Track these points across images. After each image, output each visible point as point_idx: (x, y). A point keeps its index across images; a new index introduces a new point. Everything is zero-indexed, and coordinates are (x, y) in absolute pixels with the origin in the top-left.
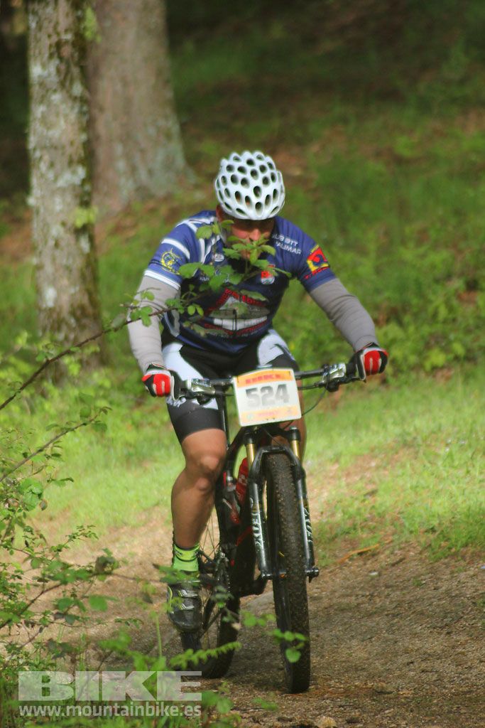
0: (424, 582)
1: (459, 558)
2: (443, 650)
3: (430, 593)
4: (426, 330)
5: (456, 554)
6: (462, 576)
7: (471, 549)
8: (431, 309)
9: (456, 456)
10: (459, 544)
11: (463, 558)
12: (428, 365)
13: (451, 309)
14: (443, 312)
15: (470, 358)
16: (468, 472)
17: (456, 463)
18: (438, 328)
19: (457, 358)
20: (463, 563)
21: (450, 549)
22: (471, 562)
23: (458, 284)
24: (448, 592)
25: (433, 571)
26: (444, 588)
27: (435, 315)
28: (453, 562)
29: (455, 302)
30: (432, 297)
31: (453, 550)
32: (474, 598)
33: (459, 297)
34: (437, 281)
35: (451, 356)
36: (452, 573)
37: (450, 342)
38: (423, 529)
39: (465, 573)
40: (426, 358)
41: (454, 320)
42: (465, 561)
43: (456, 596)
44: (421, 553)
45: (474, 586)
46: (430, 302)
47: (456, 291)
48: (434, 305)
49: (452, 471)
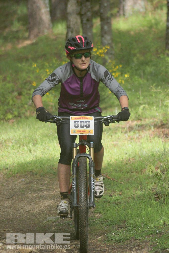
0: (4, 185)
1: (15, 177)
2: (10, 205)
3: (6, 188)
4: (6, 107)
5: (14, 176)
6: (16, 183)
7: (19, 174)
8: (7, 101)
9: (15, 146)
10: (15, 173)
11: (16, 177)
12: (6, 118)
13: (13, 101)
14: (11, 102)
15: (19, 116)
16: (18, 151)
17: (15, 148)
18: (10, 107)
19: (15, 116)
20: (16, 179)
21: (12, 174)
22: (19, 178)
23: (16, 94)
24: (12, 187)
25: (7, 181)
26: (10, 186)
27: (9, 103)
28: (13, 179)
29: (15, 99)
30: (8, 97)
31: (14, 175)
32: (20, 189)
33: (16, 98)
34: (9, 93)
35: (14, 116)
36: (13, 182)
37: (13, 111)
38: (4, 169)
39: (17, 182)
40: (6, 116)
41: (15, 105)
42: (17, 178)
43: (14, 189)
44: (4, 176)
45: (20, 186)
46: (7, 99)
47: (15, 95)
48: (8, 100)
49: (13, 151)
